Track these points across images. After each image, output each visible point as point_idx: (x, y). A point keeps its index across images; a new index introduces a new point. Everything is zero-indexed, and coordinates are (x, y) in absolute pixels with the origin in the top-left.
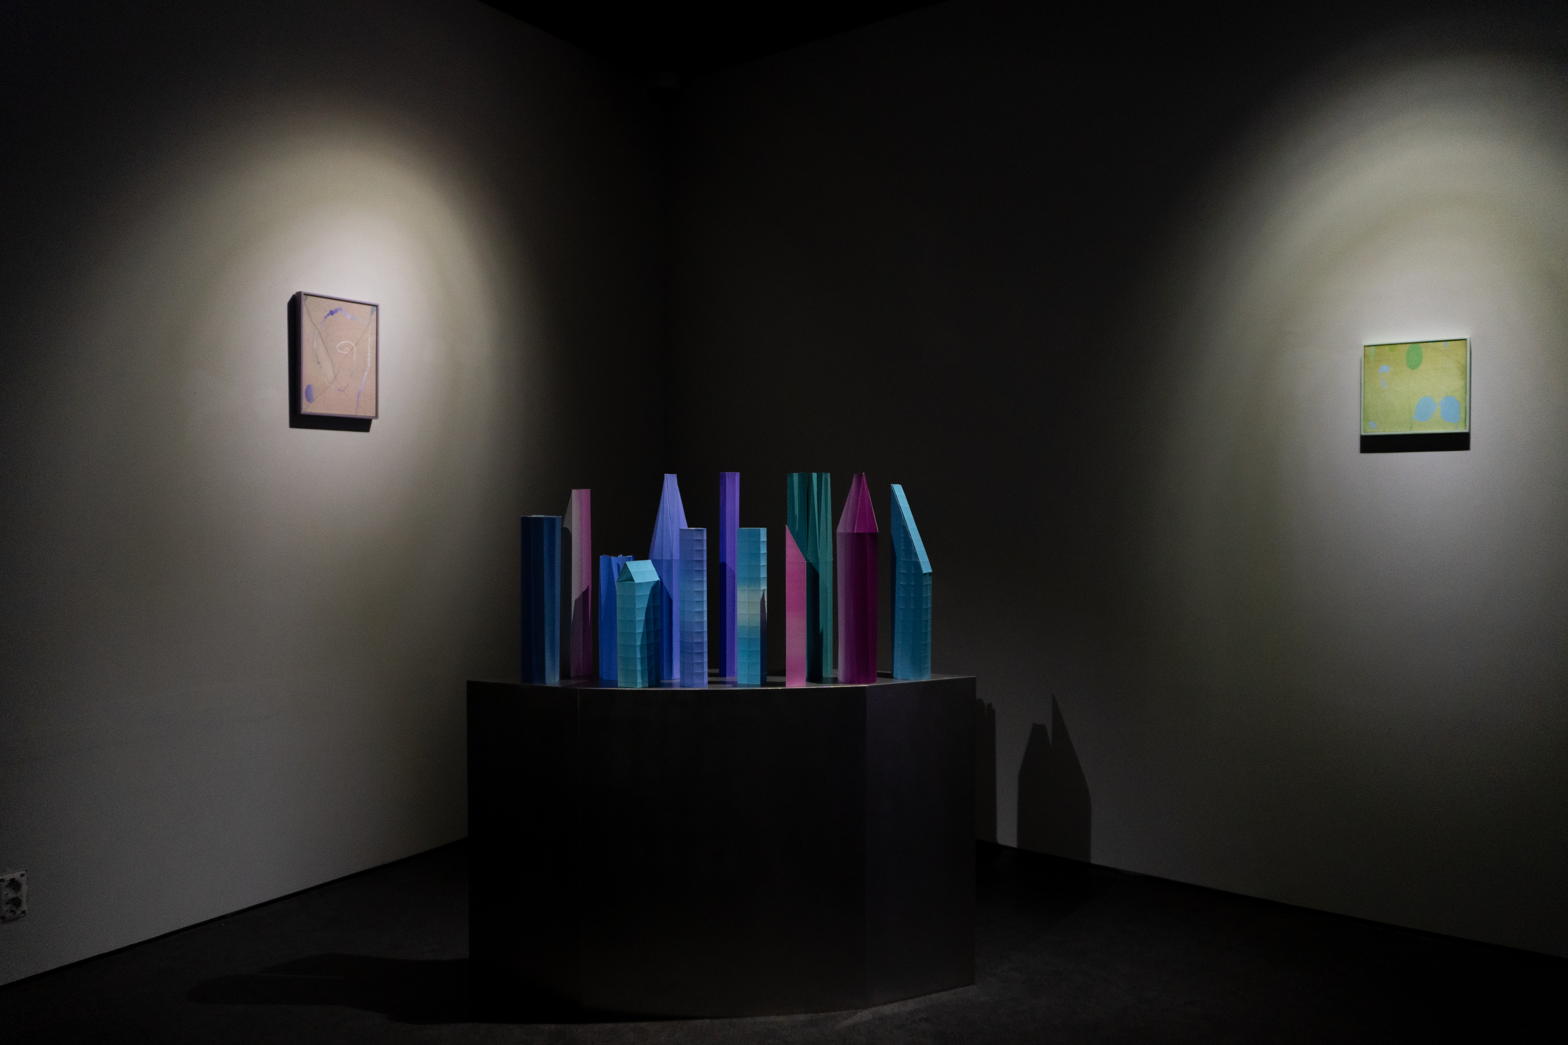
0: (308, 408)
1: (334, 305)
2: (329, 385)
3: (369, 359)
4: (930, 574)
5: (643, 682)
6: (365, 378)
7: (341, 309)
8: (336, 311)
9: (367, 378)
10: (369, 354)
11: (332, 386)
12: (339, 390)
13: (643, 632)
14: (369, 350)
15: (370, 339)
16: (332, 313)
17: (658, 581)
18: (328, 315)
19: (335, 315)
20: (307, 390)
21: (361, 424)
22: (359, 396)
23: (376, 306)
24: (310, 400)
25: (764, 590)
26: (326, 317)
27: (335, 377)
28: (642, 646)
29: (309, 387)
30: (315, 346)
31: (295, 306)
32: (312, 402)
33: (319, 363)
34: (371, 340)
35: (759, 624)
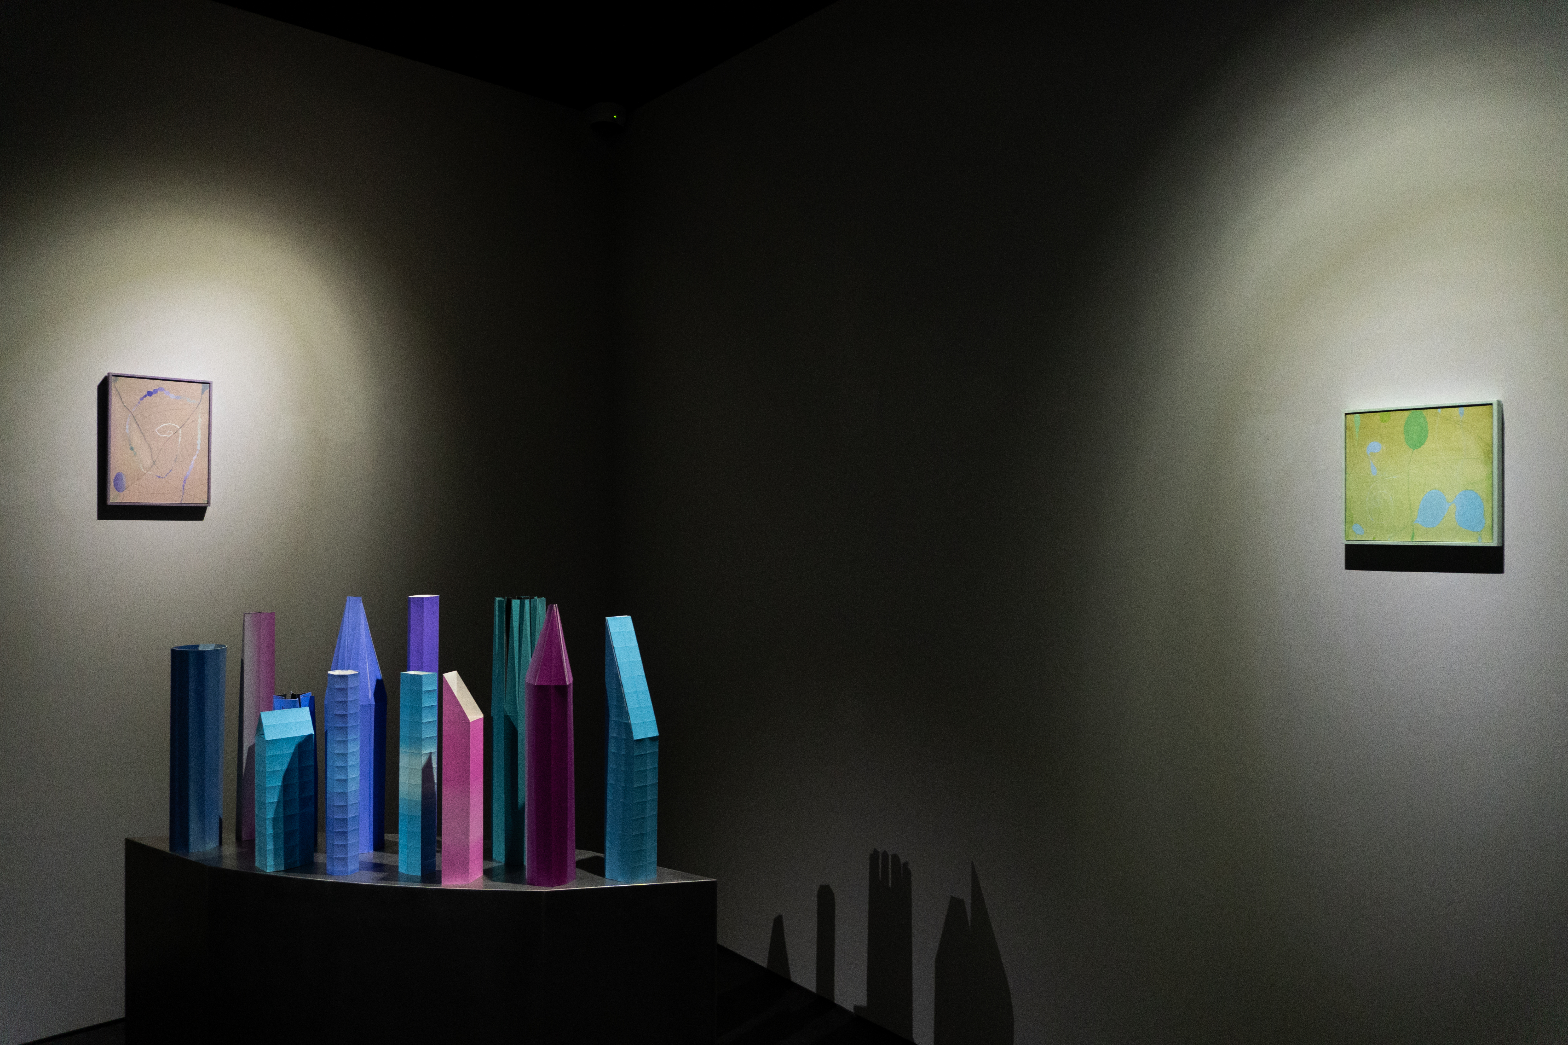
0: (115, 498)
1: (153, 385)
2: (145, 472)
3: (199, 442)
4: (652, 739)
5: (276, 865)
6: (193, 462)
7: (162, 389)
8: (156, 391)
9: (197, 461)
10: (199, 436)
11: (149, 473)
12: (159, 477)
13: (278, 802)
14: (199, 431)
15: (200, 420)
16: (150, 394)
17: (311, 735)
18: (145, 396)
19: (154, 395)
20: (115, 481)
21: (196, 513)
22: (185, 482)
23: (209, 383)
24: (119, 489)
25: (431, 754)
26: (142, 399)
27: (154, 463)
28: (275, 820)
29: (119, 476)
30: (127, 431)
31: (104, 389)
32: (122, 492)
33: (132, 449)
34: (202, 420)
35: (420, 799)
